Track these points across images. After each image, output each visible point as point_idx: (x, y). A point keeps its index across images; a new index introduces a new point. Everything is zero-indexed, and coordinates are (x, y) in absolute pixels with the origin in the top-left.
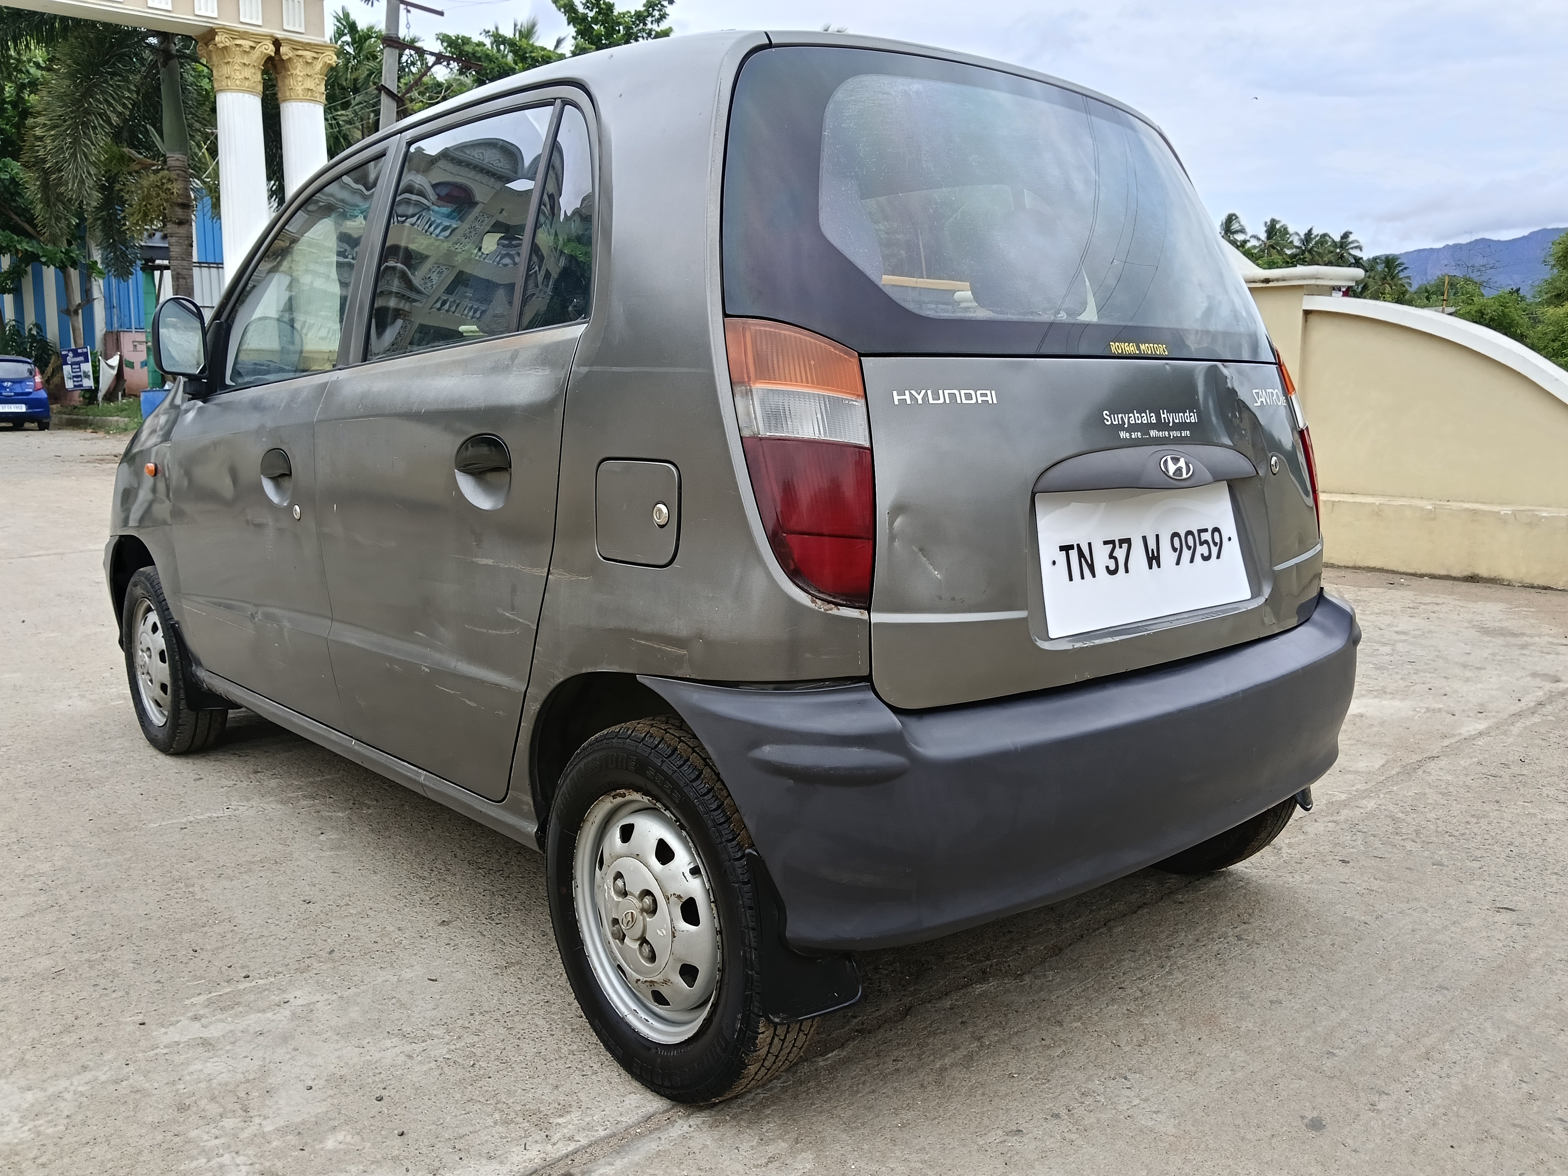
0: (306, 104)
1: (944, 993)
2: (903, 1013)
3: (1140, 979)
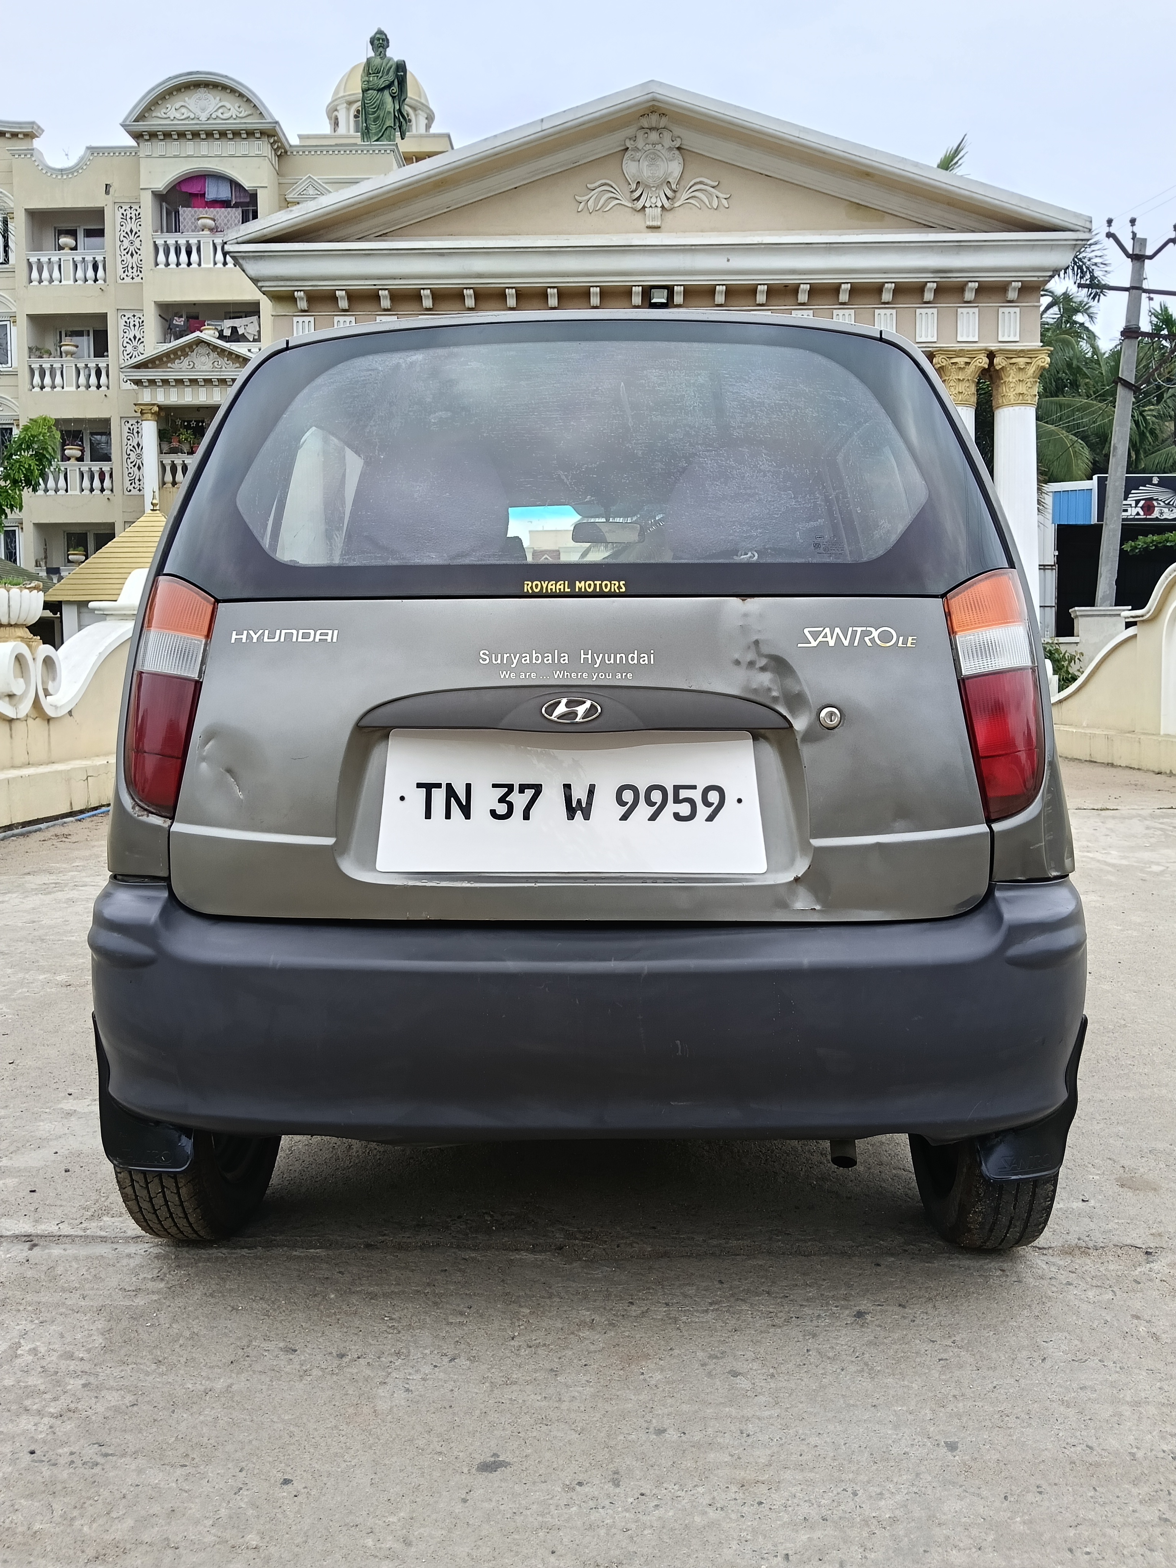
0: (1017, 408)
1: (488, 1248)
2: (423, 1247)
3: (667, 1304)
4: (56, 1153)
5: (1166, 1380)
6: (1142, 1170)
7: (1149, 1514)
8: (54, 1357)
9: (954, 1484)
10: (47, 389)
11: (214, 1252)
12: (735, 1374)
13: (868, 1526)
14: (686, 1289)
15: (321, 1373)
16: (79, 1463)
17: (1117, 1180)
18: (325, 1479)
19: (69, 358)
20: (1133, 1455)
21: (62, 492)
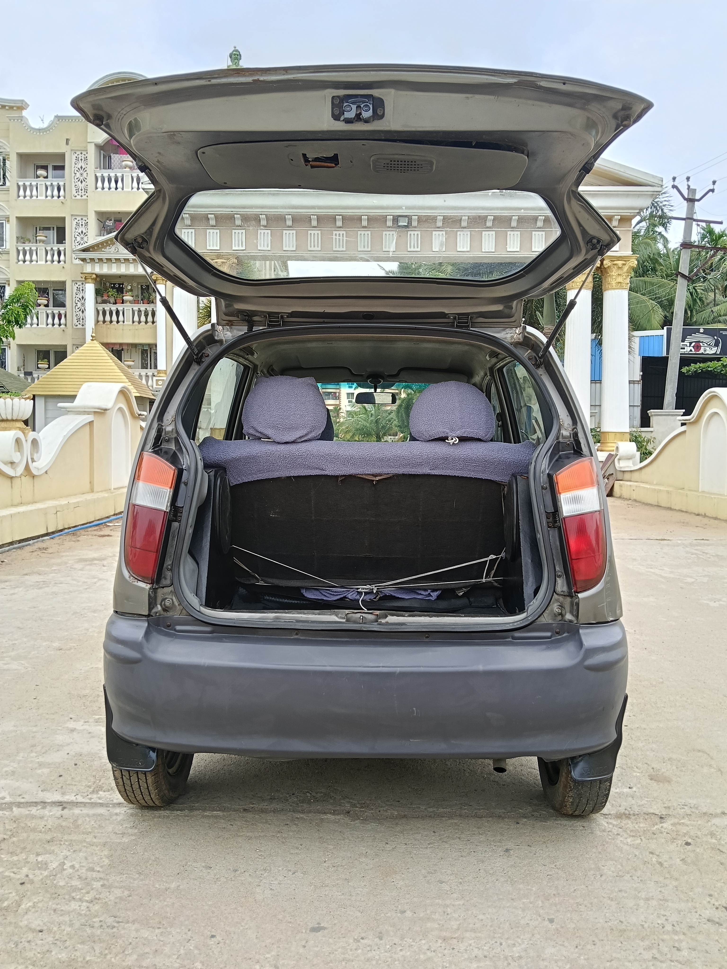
0: (617, 291)
1: (310, 812)
2: (275, 811)
3: (406, 844)
4: (68, 754)
5: (664, 887)
6: (663, 770)
7: (648, 955)
8: (84, 870)
9: (551, 939)
10: (27, 263)
11: (162, 813)
12: (442, 882)
13: (507, 960)
14: (416, 835)
15: (225, 880)
16: (105, 926)
17: (649, 776)
18: (232, 935)
19: (41, 244)
20: (642, 926)
21: (35, 326)
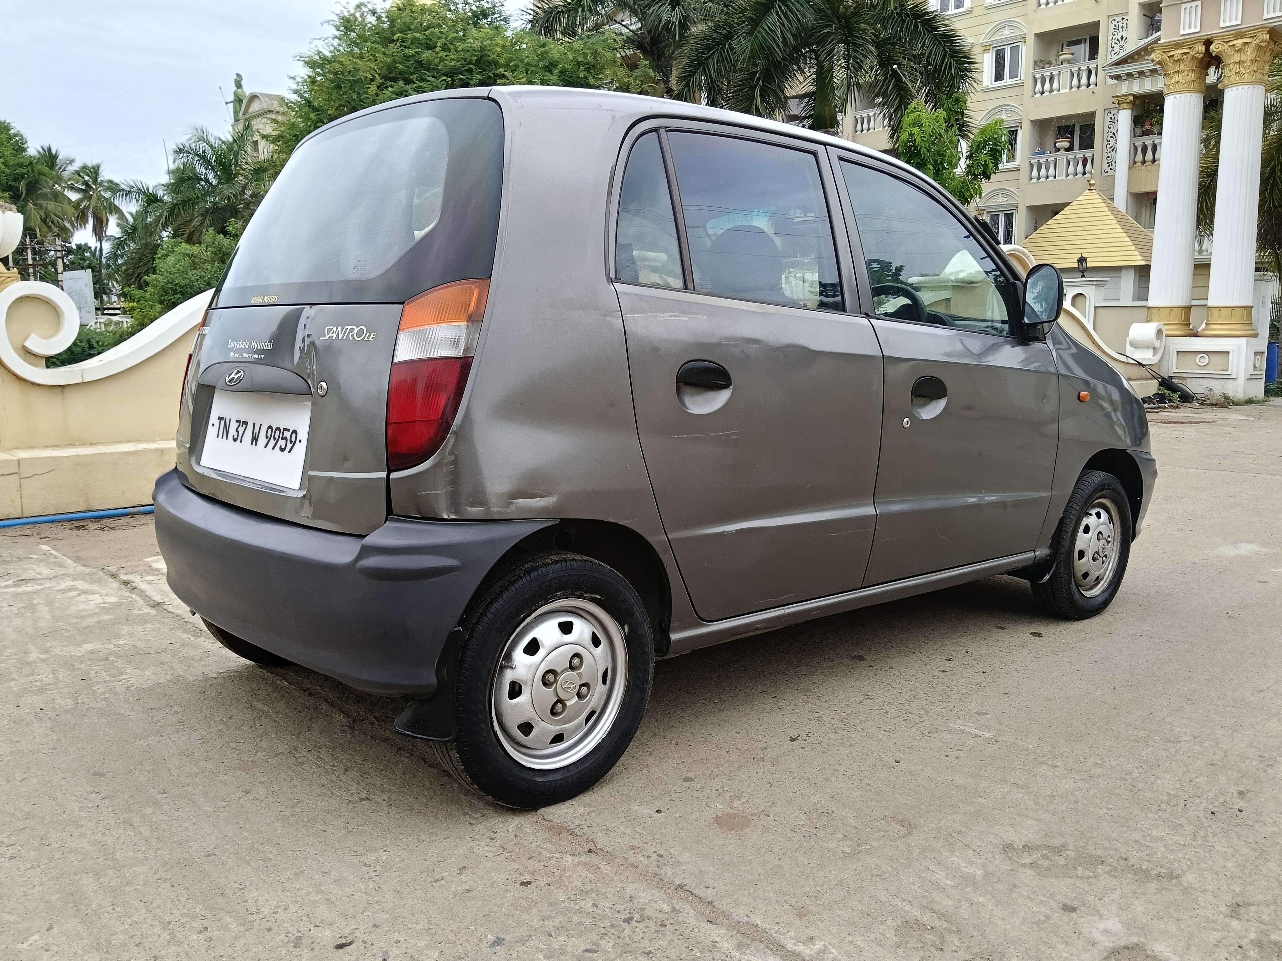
10: (1046, 94)
19: (1066, 65)
21: (1051, 179)
